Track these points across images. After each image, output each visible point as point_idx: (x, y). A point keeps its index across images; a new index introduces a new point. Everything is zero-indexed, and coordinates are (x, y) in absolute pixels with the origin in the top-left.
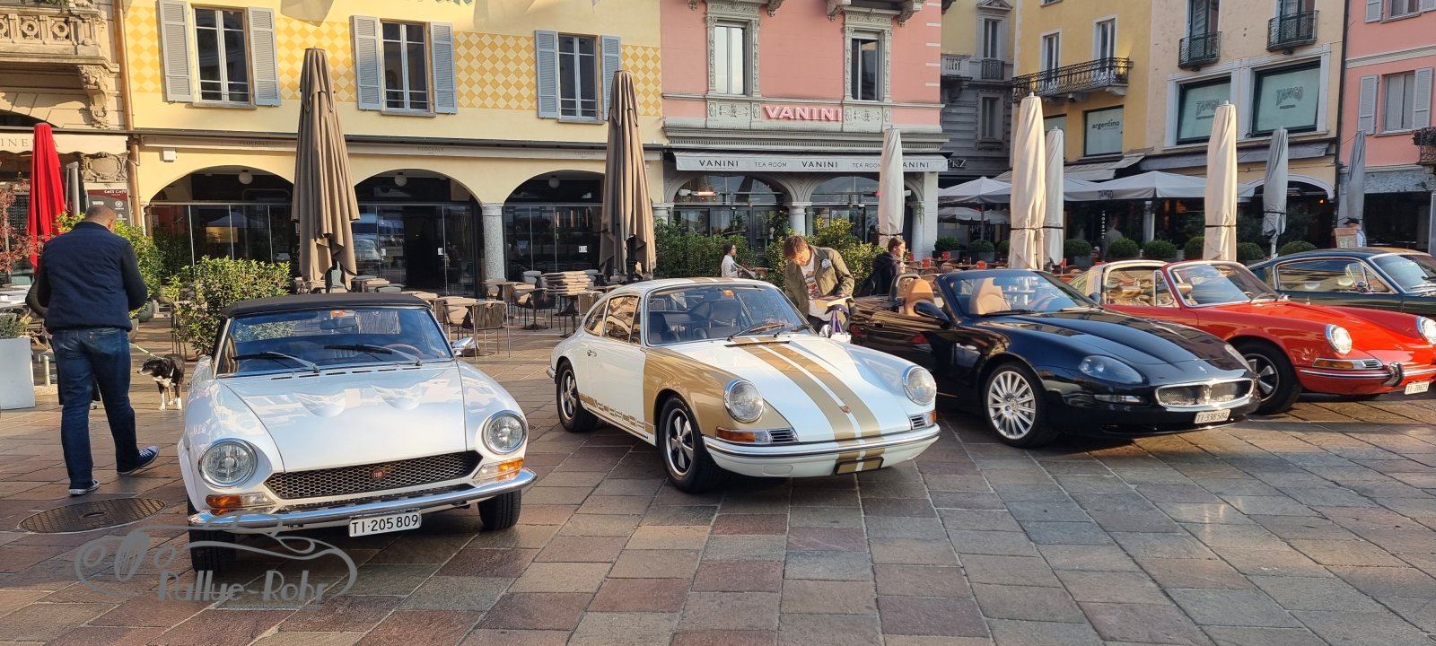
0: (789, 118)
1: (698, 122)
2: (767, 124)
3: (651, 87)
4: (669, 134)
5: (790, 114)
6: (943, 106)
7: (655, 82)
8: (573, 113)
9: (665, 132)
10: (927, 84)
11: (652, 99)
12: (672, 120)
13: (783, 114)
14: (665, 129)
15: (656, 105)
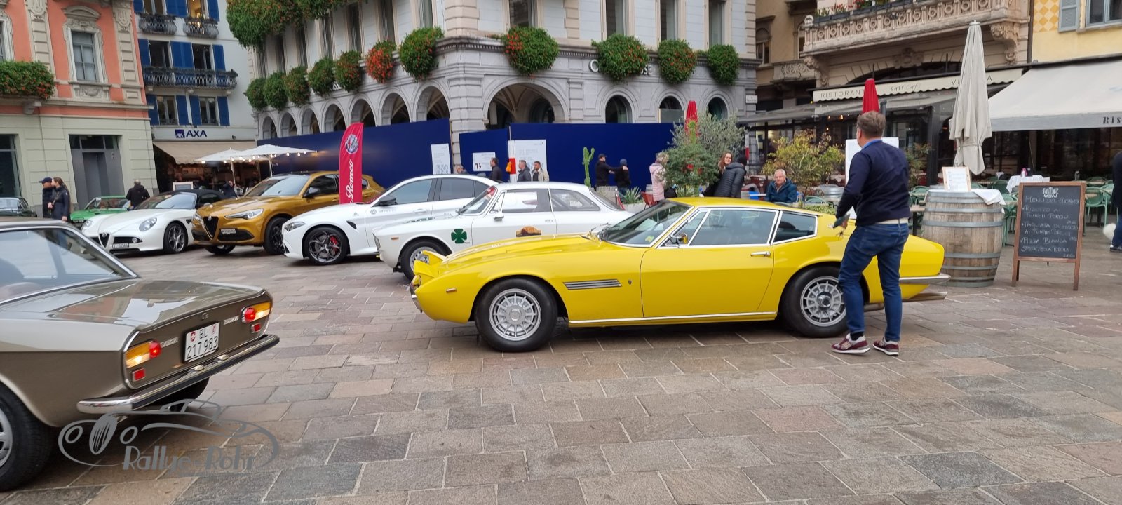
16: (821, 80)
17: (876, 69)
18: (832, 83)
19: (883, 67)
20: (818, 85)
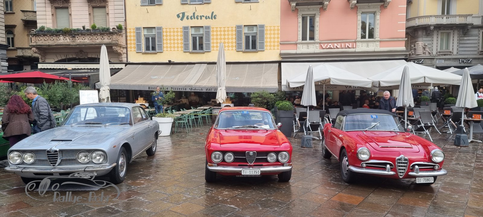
0: (331, 48)
1: (293, 51)
2: (322, 51)
3: (276, 40)
4: (281, 56)
5: (332, 47)
6: (407, 39)
7: (278, 38)
8: (249, 49)
9: (281, 55)
10: (398, 31)
11: (276, 44)
12: (283, 52)
13: (329, 46)
14: (281, 54)
15: (278, 46)
16: (42, 59)
17: (68, 57)
18: (47, 61)
19: (71, 56)
20: (40, 61)
